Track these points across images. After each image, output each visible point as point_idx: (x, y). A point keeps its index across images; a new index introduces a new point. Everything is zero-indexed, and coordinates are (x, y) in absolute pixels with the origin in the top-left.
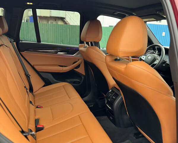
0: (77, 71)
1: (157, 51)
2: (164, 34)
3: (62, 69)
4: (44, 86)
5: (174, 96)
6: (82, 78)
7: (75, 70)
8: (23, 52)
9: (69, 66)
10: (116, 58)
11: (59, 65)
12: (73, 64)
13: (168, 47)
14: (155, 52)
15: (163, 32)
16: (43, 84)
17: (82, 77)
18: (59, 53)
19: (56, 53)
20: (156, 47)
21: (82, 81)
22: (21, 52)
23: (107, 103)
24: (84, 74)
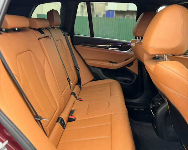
0: (129, 69)
4: (93, 80)
7: (127, 67)
8: (77, 46)
9: (121, 62)
11: (109, 61)
12: (125, 61)
16: (92, 78)
17: (134, 77)
18: (110, 48)
19: (108, 48)
21: (134, 80)
22: (74, 46)
23: (151, 109)
24: (137, 74)
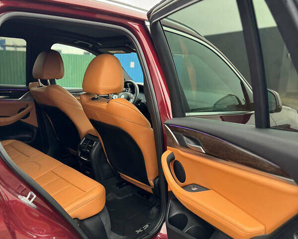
1: (130, 89)
2: (132, 65)
3: (3, 121)
5: (152, 127)
6: (34, 132)
9: (14, 115)
10: (93, 97)
12: (18, 113)
13: (142, 84)
14: (128, 90)
15: (130, 61)
20: (128, 84)
23: (80, 156)
24: (37, 126)
